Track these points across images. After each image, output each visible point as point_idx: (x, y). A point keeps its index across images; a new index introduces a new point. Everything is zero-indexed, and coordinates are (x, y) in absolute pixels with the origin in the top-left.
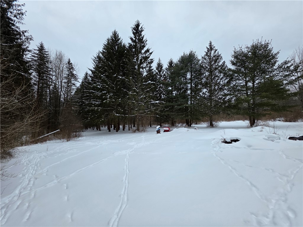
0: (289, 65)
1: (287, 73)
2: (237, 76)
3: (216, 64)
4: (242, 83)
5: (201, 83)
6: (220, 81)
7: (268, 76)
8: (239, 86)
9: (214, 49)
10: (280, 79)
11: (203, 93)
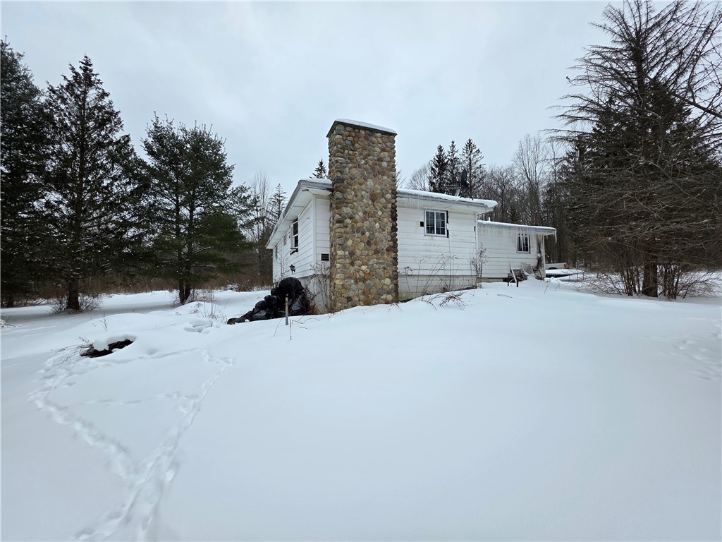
0: (245, 195)
1: (243, 208)
2: (158, 185)
3: (103, 133)
4: (168, 204)
5: (40, 170)
6: (112, 184)
7: (217, 205)
8: (163, 210)
9: (99, 89)
10: (233, 216)
11: (48, 204)
